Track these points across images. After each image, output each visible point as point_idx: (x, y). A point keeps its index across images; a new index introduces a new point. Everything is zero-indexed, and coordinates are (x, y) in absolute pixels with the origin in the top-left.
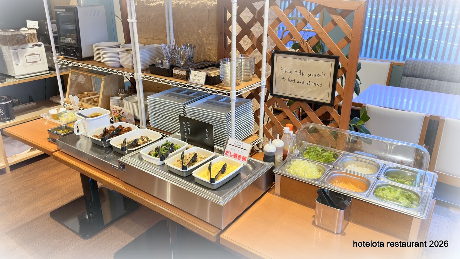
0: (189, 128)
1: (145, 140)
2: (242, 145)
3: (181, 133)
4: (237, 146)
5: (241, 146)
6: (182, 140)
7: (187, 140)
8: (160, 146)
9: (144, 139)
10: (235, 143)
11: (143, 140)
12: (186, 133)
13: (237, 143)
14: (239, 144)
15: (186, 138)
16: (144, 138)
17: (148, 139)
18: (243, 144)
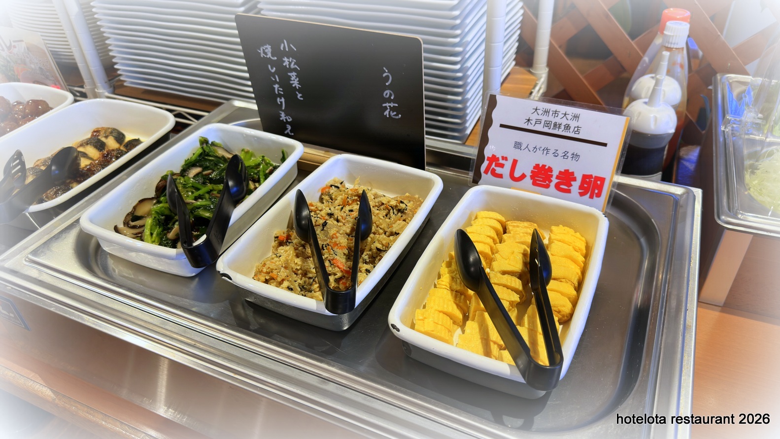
0: (295, 70)
1: (111, 143)
2: (573, 124)
3: (259, 100)
4: (546, 130)
5: (567, 127)
6: (266, 129)
7: (289, 127)
8: (177, 170)
9: (103, 139)
10: (534, 117)
11: (100, 146)
12: (280, 96)
13: (544, 118)
14: (558, 120)
15: (283, 117)
16: (106, 137)
17: (120, 137)
18: (576, 117)
